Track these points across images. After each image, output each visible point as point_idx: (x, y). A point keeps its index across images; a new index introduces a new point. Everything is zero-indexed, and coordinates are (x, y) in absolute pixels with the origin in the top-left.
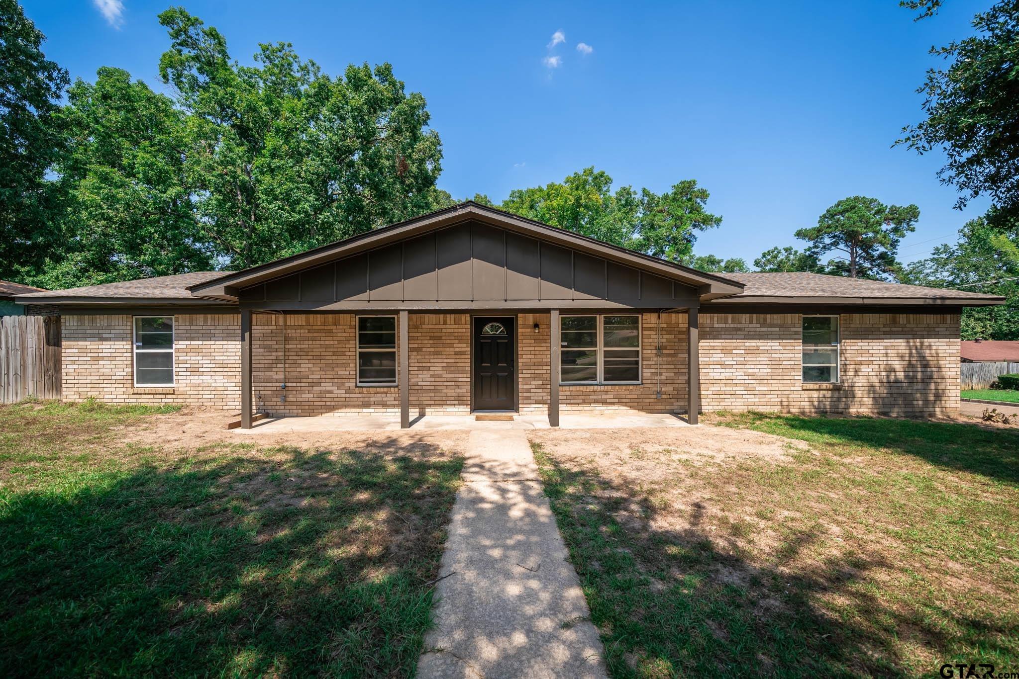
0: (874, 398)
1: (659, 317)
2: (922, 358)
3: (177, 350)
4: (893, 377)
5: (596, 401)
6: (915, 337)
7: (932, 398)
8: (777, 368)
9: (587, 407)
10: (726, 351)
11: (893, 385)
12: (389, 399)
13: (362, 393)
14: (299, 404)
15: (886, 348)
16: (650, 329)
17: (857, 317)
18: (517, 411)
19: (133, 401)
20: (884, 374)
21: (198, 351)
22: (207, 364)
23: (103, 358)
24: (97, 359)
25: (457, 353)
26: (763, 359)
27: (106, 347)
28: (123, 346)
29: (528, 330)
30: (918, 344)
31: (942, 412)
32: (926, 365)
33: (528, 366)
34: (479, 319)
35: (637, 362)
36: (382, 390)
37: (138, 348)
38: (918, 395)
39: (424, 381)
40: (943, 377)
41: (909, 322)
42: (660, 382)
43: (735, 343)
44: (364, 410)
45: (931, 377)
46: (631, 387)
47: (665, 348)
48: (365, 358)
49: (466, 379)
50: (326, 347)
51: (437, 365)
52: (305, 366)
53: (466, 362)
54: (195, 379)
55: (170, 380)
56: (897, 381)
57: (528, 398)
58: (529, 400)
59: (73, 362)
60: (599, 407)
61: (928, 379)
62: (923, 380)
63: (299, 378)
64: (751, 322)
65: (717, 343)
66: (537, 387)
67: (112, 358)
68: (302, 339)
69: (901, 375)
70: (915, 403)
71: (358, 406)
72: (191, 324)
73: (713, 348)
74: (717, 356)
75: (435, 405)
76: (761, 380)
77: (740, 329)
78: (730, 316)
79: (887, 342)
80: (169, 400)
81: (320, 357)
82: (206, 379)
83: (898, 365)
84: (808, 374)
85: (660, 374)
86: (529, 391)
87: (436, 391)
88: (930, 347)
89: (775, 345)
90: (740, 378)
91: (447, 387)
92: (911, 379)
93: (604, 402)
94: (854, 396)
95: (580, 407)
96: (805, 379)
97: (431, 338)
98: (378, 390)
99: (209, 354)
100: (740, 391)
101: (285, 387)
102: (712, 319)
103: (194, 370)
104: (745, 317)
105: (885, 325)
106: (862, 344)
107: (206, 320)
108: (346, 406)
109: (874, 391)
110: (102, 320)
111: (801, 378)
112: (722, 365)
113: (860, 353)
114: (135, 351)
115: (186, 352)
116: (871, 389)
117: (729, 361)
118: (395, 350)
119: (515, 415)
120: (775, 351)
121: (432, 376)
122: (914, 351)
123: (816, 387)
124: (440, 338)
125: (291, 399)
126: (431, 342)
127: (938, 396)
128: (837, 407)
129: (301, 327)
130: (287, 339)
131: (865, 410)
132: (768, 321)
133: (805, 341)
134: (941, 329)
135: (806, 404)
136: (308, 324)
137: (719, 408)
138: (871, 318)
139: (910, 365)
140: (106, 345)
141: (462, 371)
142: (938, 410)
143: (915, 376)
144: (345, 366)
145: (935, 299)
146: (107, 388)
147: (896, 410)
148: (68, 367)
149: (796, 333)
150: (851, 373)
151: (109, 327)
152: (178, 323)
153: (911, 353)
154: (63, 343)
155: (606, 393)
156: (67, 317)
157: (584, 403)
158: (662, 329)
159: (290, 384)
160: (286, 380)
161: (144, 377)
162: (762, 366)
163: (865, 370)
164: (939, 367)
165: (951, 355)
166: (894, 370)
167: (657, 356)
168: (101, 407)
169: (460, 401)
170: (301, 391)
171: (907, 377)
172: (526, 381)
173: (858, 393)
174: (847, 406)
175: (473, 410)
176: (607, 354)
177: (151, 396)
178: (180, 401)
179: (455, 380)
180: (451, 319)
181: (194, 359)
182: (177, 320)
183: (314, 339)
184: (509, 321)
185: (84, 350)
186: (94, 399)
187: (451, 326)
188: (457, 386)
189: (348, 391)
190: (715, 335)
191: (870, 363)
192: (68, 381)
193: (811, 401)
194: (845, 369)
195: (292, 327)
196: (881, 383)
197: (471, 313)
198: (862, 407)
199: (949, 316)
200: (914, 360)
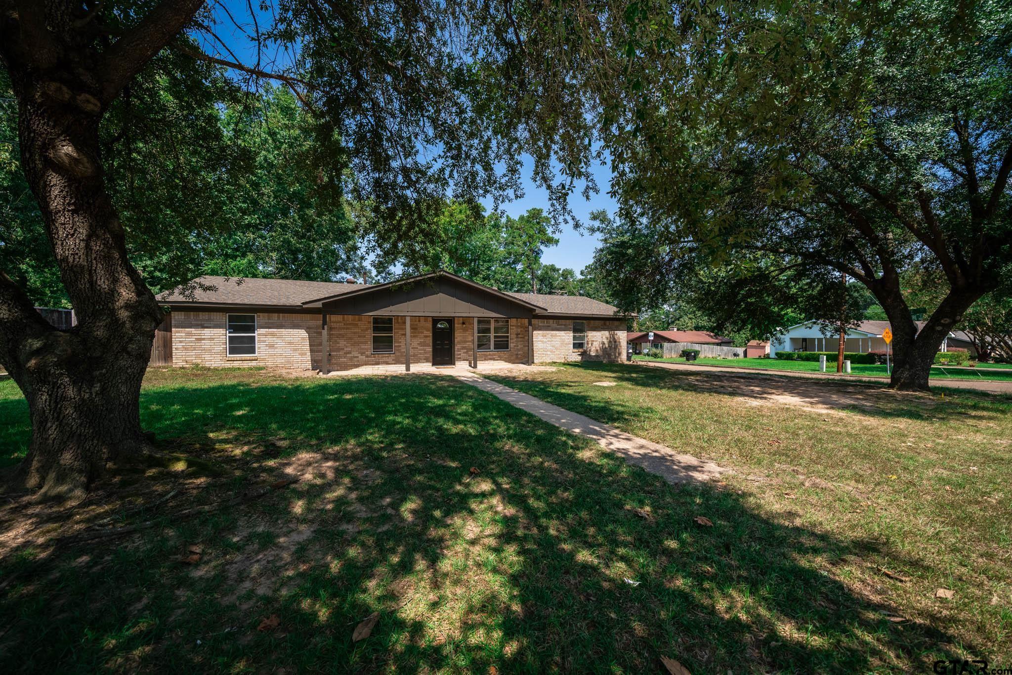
0: (598, 355)
2: (614, 339)
3: (259, 335)
4: (604, 346)
5: (491, 359)
6: (612, 330)
7: (617, 354)
8: (563, 343)
9: (487, 362)
10: (544, 336)
11: (604, 350)
12: (390, 360)
13: (375, 357)
14: (338, 364)
15: (602, 335)
16: (514, 326)
17: (592, 322)
18: (455, 364)
19: (228, 365)
20: (601, 345)
21: (273, 335)
22: (279, 343)
23: (204, 339)
24: (199, 340)
25: (426, 337)
26: (558, 338)
28: (222, 331)
29: (460, 325)
30: (613, 333)
32: (615, 342)
33: (459, 343)
34: (436, 321)
35: (508, 341)
36: (386, 355)
37: (230, 333)
38: (613, 354)
41: (610, 324)
42: (517, 349)
43: (548, 332)
44: (377, 366)
46: (505, 352)
47: (519, 334)
48: (376, 340)
49: (430, 349)
50: (355, 333)
51: (415, 342)
52: (342, 343)
53: (430, 341)
54: (271, 351)
55: (254, 352)
56: (605, 348)
58: (460, 359)
59: (181, 342)
60: (492, 362)
61: (616, 347)
62: (614, 348)
63: (339, 350)
64: (554, 323)
65: (540, 332)
66: (463, 353)
67: (211, 339)
68: (340, 329)
69: (607, 345)
70: (612, 357)
71: (373, 364)
72: (269, 319)
73: (539, 334)
74: (540, 338)
75: (414, 362)
76: (557, 348)
77: (549, 326)
78: (546, 320)
79: (603, 332)
80: (254, 364)
81: (351, 338)
82: (279, 351)
83: (606, 342)
85: (517, 346)
86: (460, 355)
87: (414, 355)
88: (617, 334)
89: (562, 333)
90: (549, 348)
91: (420, 354)
93: (494, 359)
94: (591, 354)
96: (574, 347)
97: (412, 329)
98: (384, 355)
99: (280, 337)
100: (549, 353)
101: (330, 355)
102: (539, 322)
103: (270, 346)
104: (551, 321)
105: (602, 326)
106: (594, 333)
107: (279, 317)
108: (366, 365)
109: (597, 352)
110: (203, 316)
111: (572, 347)
112: (542, 342)
113: (593, 337)
114: (228, 335)
115: (265, 335)
117: (545, 340)
118: (393, 335)
119: (453, 366)
120: (563, 336)
122: (611, 336)
123: (577, 351)
124: (417, 329)
125: (333, 361)
127: (619, 354)
128: (584, 359)
129: (340, 322)
130: (331, 329)
132: (560, 323)
133: (573, 332)
134: (620, 327)
135: (573, 358)
137: (541, 361)
138: (597, 323)
139: (610, 342)
140: (207, 332)
141: (428, 346)
142: (619, 359)
143: (612, 346)
144: (366, 343)
146: (207, 357)
147: (605, 360)
148: (177, 345)
149: (570, 328)
150: (590, 345)
151: (209, 320)
152: (259, 318)
154: (173, 329)
155: (495, 355)
156: (176, 313)
158: (518, 326)
159: (333, 353)
160: (331, 351)
161: (233, 351)
162: (557, 342)
163: (595, 343)
164: (619, 342)
165: (624, 337)
166: (604, 344)
167: (516, 338)
168: (204, 368)
169: (427, 361)
170: (340, 357)
171: (609, 346)
172: (459, 350)
173: (593, 353)
174: (588, 359)
175: (433, 365)
176: (495, 337)
177: (242, 361)
178: (262, 364)
179: (424, 350)
180: (422, 319)
181: (270, 340)
182: (259, 316)
183: (347, 329)
184: (450, 321)
185: (189, 334)
186: (197, 365)
187: (422, 323)
188: (425, 353)
189: (367, 356)
190: (540, 329)
191: (596, 341)
192: (177, 353)
193: (575, 356)
194: (588, 343)
195: (335, 322)
196: (600, 349)
197: (433, 317)
198: (594, 359)
199: (623, 322)
200: (611, 340)
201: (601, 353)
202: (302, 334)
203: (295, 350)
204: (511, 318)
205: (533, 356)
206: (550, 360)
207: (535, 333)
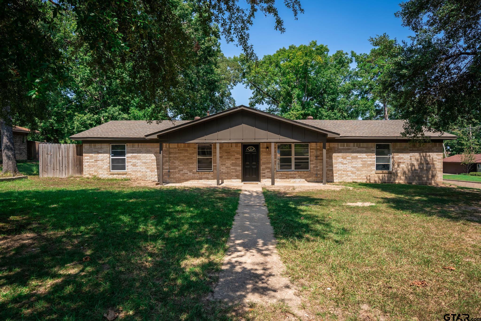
0: (406, 177)
1: (316, 145)
2: (426, 160)
3: (127, 157)
4: (413, 168)
5: (291, 178)
6: (423, 152)
7: (430, 177)
8: (365, 165)
9: (287, 180)
10: (344, 158)
11: (413, 172)
12: (210, 176)
13: (199, 174)
14: (175, 178)
15: (411, 157)
16: (313, 149)
17: (398, 144)
18: (260, 181)
19: (111, 177)
20: (410, 167)
21: (135, 157)
22: (139, 162)
23: (98, 160)
24: (96, 161)
25: (236, 159)
26: (359, 161)
27: (100, 156)
28: (107, 155)
29: (264, 149)
30: (424, 155)
31: (435, 183)
32: (428, 164)
33: (264, 164)
34: (245, 146)
35: (308, 162)
36: (207, 173)
37: (112, 156)
38: (424, 176)
39: (224, 169)
40: (435, 168)
41: (420, 146)
42: (317, 170)
43: (348, 154)
44: (200, 181)
45: (430, 168)
46: (305, 172)
47: (319, 156)
48: (199, 161)
49: (239, 168)
50: (185, 156)
51: (228, 163)
52: (177, 163)
53: (240, 162)
54: (135, 169)
55: (125, 169)
56: (415, 170)
57: (264, 176)
58: (264, 177)
59: (87, 162)
60: (292, 180)
61: (428, 169)
62: (426, 170)
63: (175, 168)
64: (354, 146)
65: (340, 155)
66: (268, 172)
67: (102, 160)
68: (176, 153)
69: (417, 167)
70: (423, 179)
71: (197, 179)
72: (133, 147)
73: (338, 156)
74: (340, 160)
75: (227, 179)
76: (358, 170)
77: (349, 149)
78: (345, 144)
79: (411, 154)
80: (125, 176)
81: (183, 160)
82: (139, 168)
83: (415, 163)
84: (378, 167)
85: (317, 167)
86: (264, 173)
87: (228, 173)
88: (429, 156)
89: (364, 155)
90: (349, 168)
91: (232, 172)
92: (421, 169)
93: (294, 178)
94: (397, 176)
95: (285, 180)
96: (377, 169)
97: (226, 152)
98: (205, 173)
99: (139, 159)
100: (349, 173)
101: (169, 171)
102: (338, 145)
103: (134, 165)
104: (352, 144)
105: (410, 147)
106: (401, 155)
107: (138, 146)
108: (193, 179)
109: (406, 174)
110: (98, 146)
111: (375, 168)
112: (342, 163)
113: (400, 158)
114: (111, 158)
115: (131, 158)
116: (404, 173)
117: (345, 161)
118: (212, 157)
119: (259, 183)
120: (364, 158)
121: (227, 167)
122: (423, 158)
123: (381, 172)
124: (229, 152)
125: (172, 176)
126: (226, 154)
127: (433, 176)
128: (390, 180)
129: (175, 148)
130: (170, 153)
131: (402, 182)
132: (361, 146)
133: (377, 155)
134: (435, 149)
135: (377, 179)
136: (178, 147)
137: (341, 181)
138: (404, 145)
139: (421, 164)
140: (100, 155)
141: (238, 166)
142: (433, 182)
143: (423, 168)
144: (193, 163)
146: (100, 172)
147: (415, 182)
148: (85, 164)
149: (373, 151)
150: (396, 166)
151: (101, 148)
152: (128, 147)
153: (421, 159)
154: (84, 154)
155: (295, 174)
156: (85, 145)
157: (286, 178)
158: (318, 149)
159: (171, 171)
160: (170, 169)
161: (114, 168)
162: (358, 164)
163: (402, 165)
164: (433, 164)
165: (439, 159)
166: (414, 165)
167: (316, 159)
168: (100, 179)
169: (237, 177)
170: (175, 173)
171: (419, 168)
172: (264, 170)
173: (399, 175)
174: (394, 180)
175: (242, 181)
176: (296, 159)
177: (118, 175)
178: (129, 177)
179: (235, 169)
180: (234, 145)
181: (134, 161)
182: (127, 146)
183: (180, 153)
184: (257, 146)
185: (91, 157)
186: (95, 176)
187: (234, 148)
188: (236, 171)
189: (194, 173)
190: (339, 151)
191: (404, 163)
192: (85, 169)
193: (379, 177)
194: (394, 165)
195: (172, 148)
196: (409, 171)
197: (242, 143)
198: (401, 180)
199: (438, 143)
200: (423, 162)
201: (410, 174)
202: (152, 157)
203: (148, 168)
204: (310, 142)
205: (333, 176)
206: (350, 181)
207: (334, 155)
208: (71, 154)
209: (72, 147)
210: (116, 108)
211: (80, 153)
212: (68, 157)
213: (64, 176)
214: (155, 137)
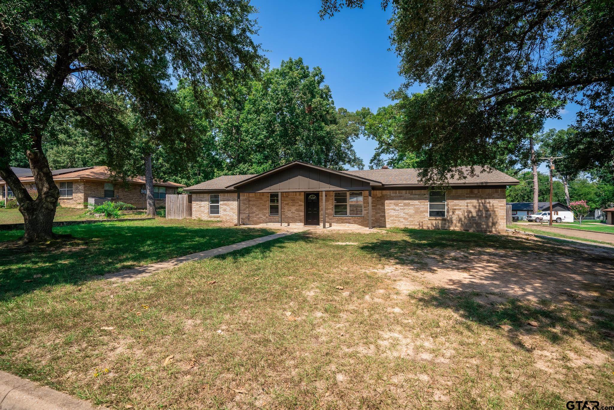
0: (462, 224)
2: (485, 207)
3: (220, 204)
4: (470, 215)
5: (346, 222)
6: (482, 198)
7: (490, 224)
8: (418, 211)
9: (343, 224)
10: (397, 205)
11: (471, 219)
12: (277, 220)
13: (271, 218)
14: (253, 221)
15: (467, 203)
16: (366, 196)
19: (209, 219)
20: (466, 214)
21: (225, 205)
22: (228, 209)
23: (202, 207)
24: (200, 207)
25: (300, 205)
26: (411, 207)
27: (203, 203)
28: (207, 203)
30: (483, 202)
31: (496, 231)
32: (487, 210)
34: (307, 195)
35: (362, 209)
36: (276, 217)
38: (484, 223)
39: (289, 214)
40: (496, 216)
41: (479, 192)
43: (400, 201)
44: (272, 223)
45: (490, 215)
46: (359, 218)
48: (271, 207)
49: (302, 214)
50: (261, 203)
51: (293, 209)
52: (255, 209)
53: (302, 208)
54: (225, 213)
55: (218, 213)
56: (472, 217)
58: (323, 221)
59: (195, 208)
60: (348, 225)
61: (488, 217)
62: (486, 217)
63: (253, 213)
64: (406, 193)
65: (393, 201)
66: (326, 217)
68: (254, 201)
69: (474, 214)
70: (482, 226)
71: (270, 222)
72: (224, 196)
73: (390, 203)
74: (393, 206)
75: (293, 222)
76: (410, 216)
77: (402, 196)
78: (397, 191)
79: (468, 201)
80: (218, 219)
81: (258, 206)
82: (228, 213)
83: (473, 210)
84: (432, 214)
87: (293, 218)
88: (489, 203)
89: (416, 202)
90: (402, 215)
91: (296, 217)
92: (480, 217)
93: (349, 223)
94: (452, 223)
95: (341, 224)
96: (430, 215)
98: (274, 217)
99: (229, 205)
100: (402, 220)
102: (390, 193)
103: (225, 210)
104: (404, 192)
105: (467, 194)
106: (456, 202)
107: (228, 195)
108: (266, 222)
109: (462, 221)
110: (202, 195)
111: (428, 215)
112: (394, 210)
113: (456, 205)
114: (210, 204)
115: (223, 205)
116: (460, 220)
117: (397, 208)
118: (279, 204)
119: (318, 226)
120: (417, 205)
121: (292, 213)
122: (481, 205)
123: (434, 219)
124: (294, 200)
125: (250, 219)
126: (292, 201)
127: (494, 224)
128: (444, 227)
129: (253, 197)
130: (249, 201)
131: (457, 229)
132: (414, 193)
133: (430, 201)
134: (496, 195)
135: (430, 225)
136: (255, 196)
137: (393, 226)
138: (460, 191)
139: (479, 210)
141: (301, 211)
142: (493, 229)
143: (482, 215)
144: (266, 209)
145: (482, 183)
146: (203, 215)
147: (472, 229)
148: (193, 209)
150: (451, 213)
151: (203, 197)
152: (221, 196)
153: (479, 206)
154: (193, 202)
155: (350, 219)
156: (193, 195)
159: (250, 215)
160: (249, 213)
161: (212, 212)
162: (411, 211)
163: (457, 212)
164: (494, 211)
165: (501, 206)
166: (471, 212)
168: (202, 220)
169: (301, 221)
170: (253, 217)
171: (478, 215)
172: (322, 215)
173: (454, 221)
174: (449, 227)
175: (305, 224)
176: (351, 206)
177: (213, 218)
178: (221, 219)
179: (299, 214)
180: (298, 194)
181: (225, 207)
183: (257, 201)
184: (317, 194)
185: (197, 204)
186: (200, 218)
187: (298, 196)
188: (300, 216)
189: (267, 217)
190: (391, 198)
191: (460, 209)
192: (193, 213)
193: (432, 224)
194: (448, 212)
195: (251, 197)
196: (465, 217)
197: (305, 192)
198: (456, 227)
199: (499, 190)
200: (481, 209)
201: (466, 221)
202: (235, 203)
203: (234, 212)
204: (363, 191)
205: (385, 221)
206: (402, 226)
207: (386, 202)
208: (185, 202)
209: (185, 196)
210: (246, 165)
211: (190, 201)
212: (183, 204)
213: (181, 218)
214: (232, 188)
